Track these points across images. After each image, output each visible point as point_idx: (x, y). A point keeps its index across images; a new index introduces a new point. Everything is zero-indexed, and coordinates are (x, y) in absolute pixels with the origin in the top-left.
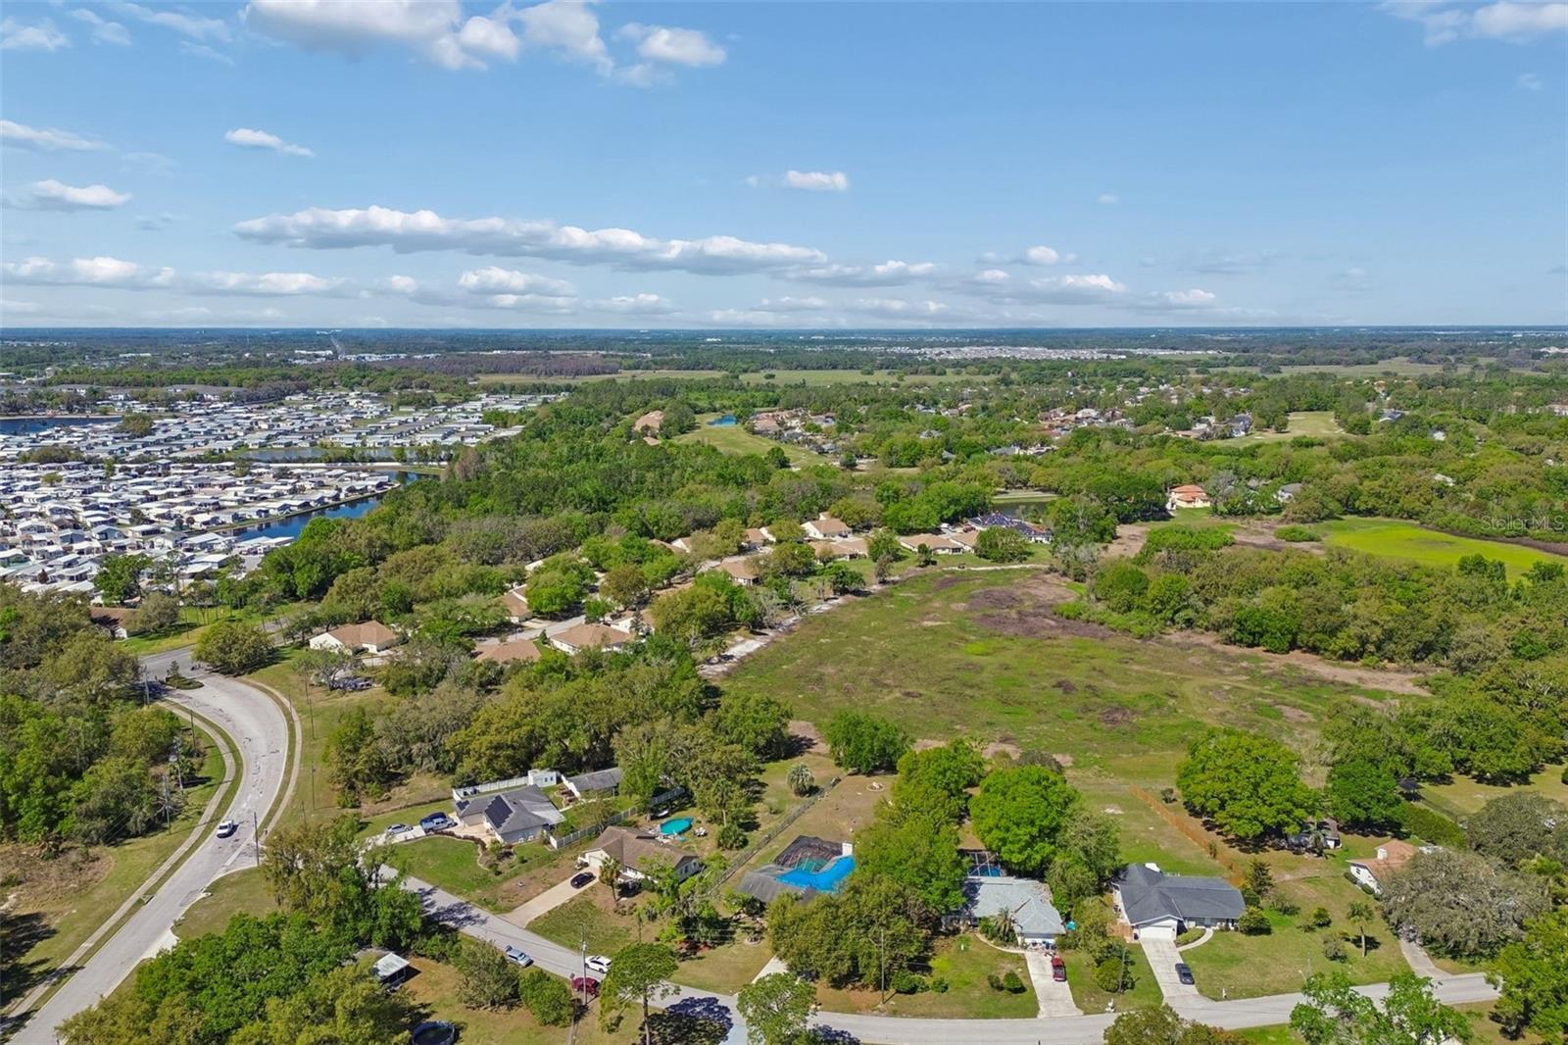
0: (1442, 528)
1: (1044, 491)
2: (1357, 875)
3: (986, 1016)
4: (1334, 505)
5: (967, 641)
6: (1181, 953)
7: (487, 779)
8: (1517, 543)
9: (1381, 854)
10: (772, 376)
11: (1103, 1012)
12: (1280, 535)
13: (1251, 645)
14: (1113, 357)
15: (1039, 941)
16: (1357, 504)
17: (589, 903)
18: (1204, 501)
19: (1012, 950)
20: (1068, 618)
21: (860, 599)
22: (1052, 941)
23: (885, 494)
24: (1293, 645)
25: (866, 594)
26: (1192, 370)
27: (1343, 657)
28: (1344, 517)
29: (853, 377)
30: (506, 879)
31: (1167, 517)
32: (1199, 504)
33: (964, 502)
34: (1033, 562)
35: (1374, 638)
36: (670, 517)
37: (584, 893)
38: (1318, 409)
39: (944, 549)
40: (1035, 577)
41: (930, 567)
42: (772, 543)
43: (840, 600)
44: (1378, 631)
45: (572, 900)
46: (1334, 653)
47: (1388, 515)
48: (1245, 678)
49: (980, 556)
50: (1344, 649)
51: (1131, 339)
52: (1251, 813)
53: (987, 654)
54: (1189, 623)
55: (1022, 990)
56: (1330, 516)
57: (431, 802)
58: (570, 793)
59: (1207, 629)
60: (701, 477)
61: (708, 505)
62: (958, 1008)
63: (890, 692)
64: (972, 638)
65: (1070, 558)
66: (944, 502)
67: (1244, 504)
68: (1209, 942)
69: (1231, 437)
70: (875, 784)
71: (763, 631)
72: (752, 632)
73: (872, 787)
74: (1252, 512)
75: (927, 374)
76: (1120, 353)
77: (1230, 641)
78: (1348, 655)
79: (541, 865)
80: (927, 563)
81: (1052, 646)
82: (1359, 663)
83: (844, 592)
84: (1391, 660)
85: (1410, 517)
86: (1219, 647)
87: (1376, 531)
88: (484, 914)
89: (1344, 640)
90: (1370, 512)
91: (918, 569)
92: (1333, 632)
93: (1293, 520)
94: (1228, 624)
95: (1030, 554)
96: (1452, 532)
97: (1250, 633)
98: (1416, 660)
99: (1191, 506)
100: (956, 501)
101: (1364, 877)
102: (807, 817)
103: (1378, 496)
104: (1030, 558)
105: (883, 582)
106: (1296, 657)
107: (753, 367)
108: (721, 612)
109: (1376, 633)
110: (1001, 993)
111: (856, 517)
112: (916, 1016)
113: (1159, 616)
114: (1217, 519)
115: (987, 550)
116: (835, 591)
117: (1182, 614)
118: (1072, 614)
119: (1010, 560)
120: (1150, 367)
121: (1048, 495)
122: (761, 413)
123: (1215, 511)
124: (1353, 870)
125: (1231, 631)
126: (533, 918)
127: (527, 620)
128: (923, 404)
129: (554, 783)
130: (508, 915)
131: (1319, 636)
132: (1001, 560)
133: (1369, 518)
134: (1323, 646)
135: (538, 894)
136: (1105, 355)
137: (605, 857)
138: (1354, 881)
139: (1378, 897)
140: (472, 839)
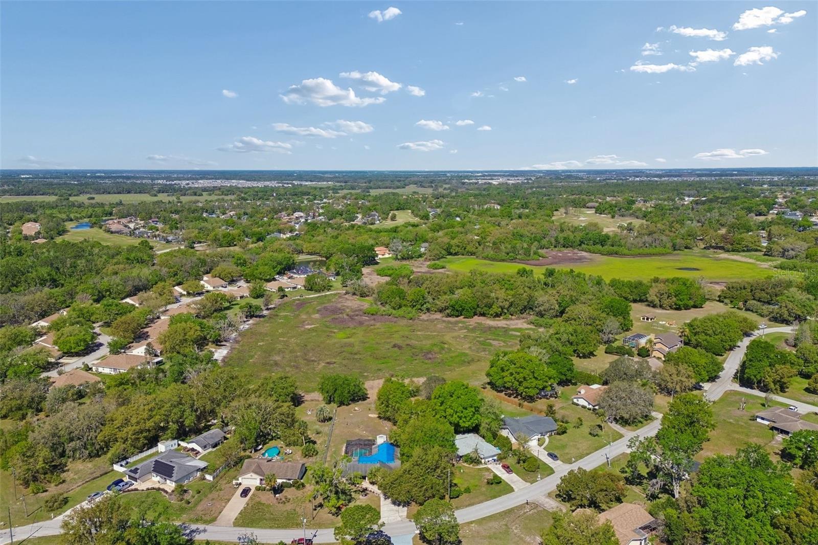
0: (485, 258)
1: (311, 255)
2: (577, 402)
3: (495, 497)
4: (444, 252)
5: (334, 333)
6: (544, 449)
7: (133, 453)
8: (515, 262)
9: (583, 392)
10: (93, 198)
11: (537, 481)
12: (429, 267)
13: (457, 316)
14: (285, 185)
15: (491, 459)
16: (451, 250)
17: (259, 503)
18: (389, 254)
19: (481, 466)
20: (372, 315)
21: (261, 319)
22: (495, 458)
23: (239, 262)
24: (475, 314)
25: (263, 316)
26: (331, 192)
27: (495, 317)
28: (447, 257)
29: (147, 198)
30: (196, 505)
31: (377, 263)
32: (387, 256)
33: (285, 263)
34: (335, 290)
35: (506, 306)
36: (117, 286)
37: (251, 498)
38: (401, 209)
39: (288, 288)
40: (340, 297)
41: (285, 298)
42: (184, 295)
43: (251, 322)
44: (508, 303)
45: (248, 504)
46: (492, 315)
47: (463, 255)
48: (465, 331)
49: (308, 290)
50: (496, 313)
51: (286, 176)
52: (534, 385)
53: (349, 337)
54: (428, 310)
55: (501, 482)
56: (442, 257)
57: (101, 475)
58: (193, 450)
59: (436, 312)
60: (115, 261)
61: (139, 277)
62: (481, 498)
63: (319, 364)
64: (335, 331)
65: (357, 287)
66: (275, 264)
67: (408, 254)
68: (549, 442)
69: (375, 224)
70: (356, 408)
71: (222, 343)
72: (217, 345)
73: (355, 410)
74: (412, 258)
75: (191, 195)
76: (288, 184)
77: (449, 316)
78: (497, 315)
79: (211, 492)
80: (283, 296)
81: (375, 329)
82: (502, 318)
83: (252, 316)
84: (512, 315)
85: (472, 255)
86: (445, 319)
87: (463, 262)
88: (201, 527)
89: (496, 309)
90: (456, 254)
91: (280, 300)
92: (490, 306)
93: (430, 260)
94: (446, 308)
95: (331, 286)
96: (489, 259)
97: (457, 310)
98: (522, 314)
99: (384, 257)
100: (280, 263)
101: (582, 402)
102: (336, 431)
103: (458, 246)
104: (332, 288)
105: (268, 309)
106: (477, 319)
107: (75, 193)
108: (199, 335)
109: (507, 304)
110: (493, 485)
111: (229, 276)
112: (467, 506)
113: (414, 308)
114: (398, 262)
115: (311, 286)
116: (246, 318)
117: (425, 306)
118: (374, 313)
119: (323, 291)
120: (312, 191)
121: (313, 256)
122: (108, 220)
123: (396, 259)
124: (575, 400)
125: (448, 311)
126: (233, 520)
127: (60, 358)
128: (206, 212)
129: (176, 446)
130: (215, 523)
131: (485, 308)
132: (319, 291)
133: (456, 257)
134: (487, 312)
135: (224, 507)
136: (281, 185)
137: (255, 476)
138: (577, 405)
139: (589, 409)
140: (153, 489)
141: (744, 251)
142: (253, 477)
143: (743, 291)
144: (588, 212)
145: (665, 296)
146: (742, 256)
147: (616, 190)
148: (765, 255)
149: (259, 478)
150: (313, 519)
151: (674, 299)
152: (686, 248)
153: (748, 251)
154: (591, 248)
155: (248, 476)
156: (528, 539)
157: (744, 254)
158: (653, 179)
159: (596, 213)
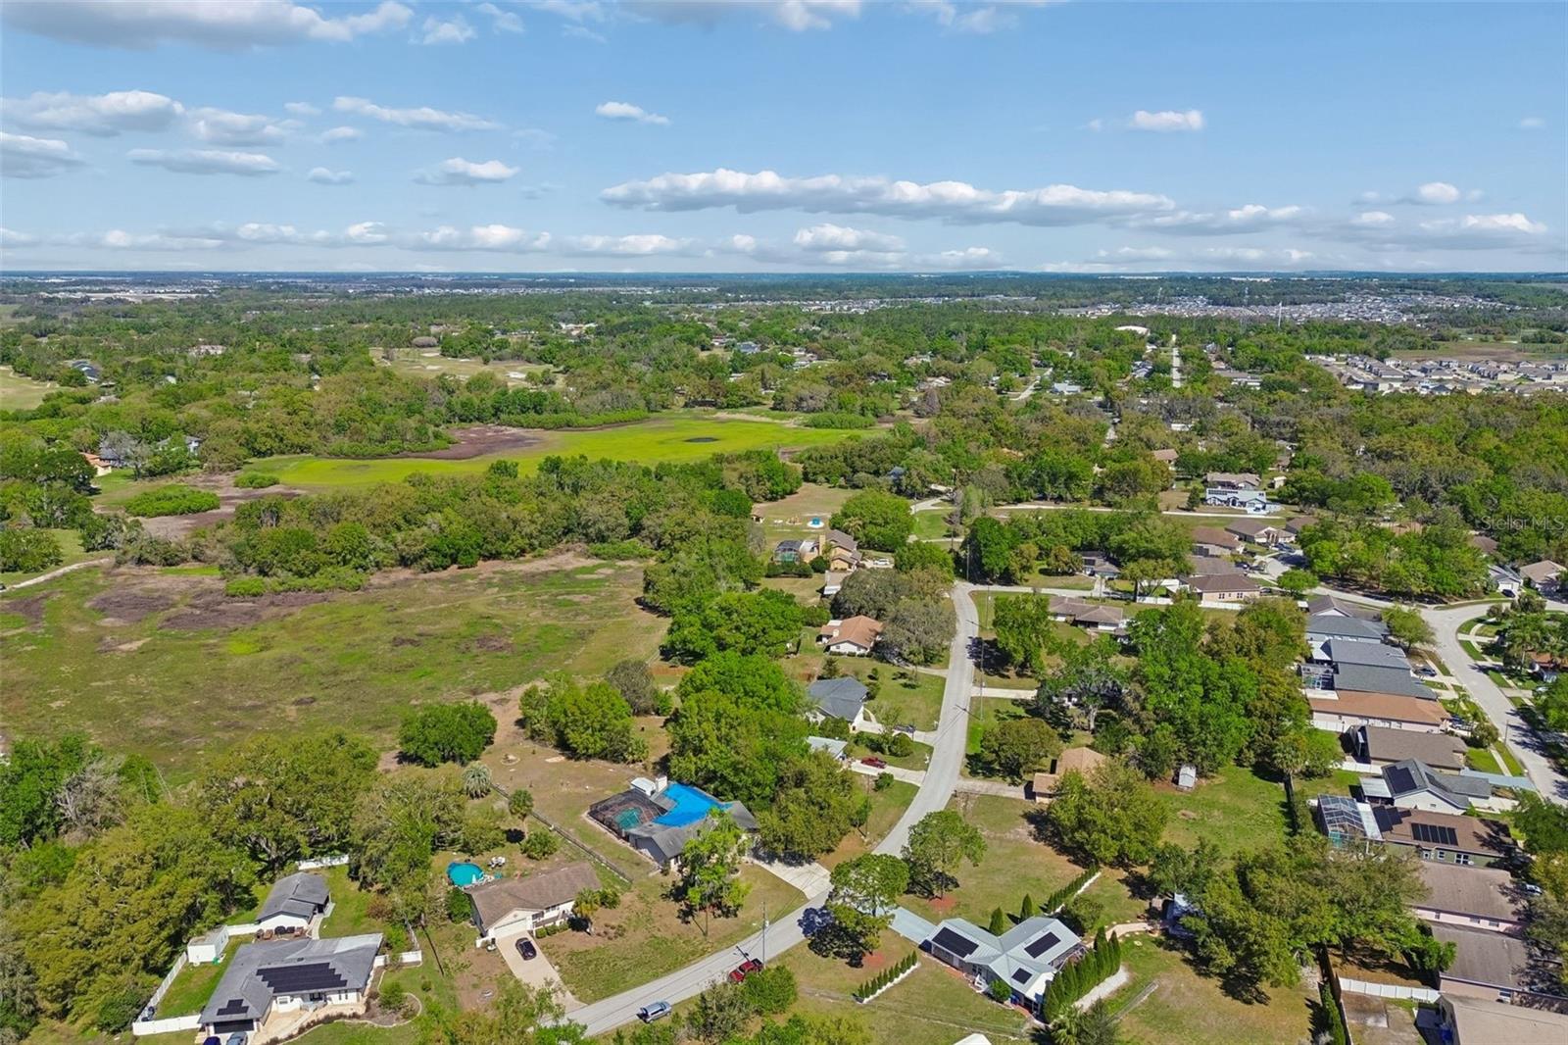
0: (337, 456)
2: (838, 651)
3: (907, 803)
4: (244, 451)
5: (216, 646)
6: (879, 723)
9: (836, 633)
11: (928, 765)
12: (241, 485)
13: (446, 568)
20: (254, 595)
24: (480, 557)
34: (76, 561)
35: (535, 533)
37: (548, 954)
40: (113, 574)
44: (537, 526)
45: (557, 964)
47: (283, 453)
50: (521, 548)
53: (267, 648)
58: (281, 931)
62: (892, 811)
64: (212, 641)
70: (511, 757)
73: (510, 762)
74: (173, 470)
78: (522, 553)
81: (303, 621)
82: (528, 556)
85: (302, 451)
89: (519, 541)
90: (268, 453)
92: (506, 538)
94: (422, 555)
95: (56, 555)
97: (446, 555)
101: (846, 648)
103: (267, 435)
104: (62, 558)
109: (536, 529)
110: (884, 790)
114: (145, 483)
118: (253, 591)
119: (44, 567)
124: (833, 648)
125: (428, 560)
126: (570, 997)
131: (500, 543)
133: (276, 458)
134: (502, 550)
137: (521, 914)
138: (840, 654)
139: (862, 656)
140: (315, 1023)
141: (742, 406)
142: (518, 918)
143: (835, 461)
144: (427, 355)
145: (754, 481)
146: (748, 413)
147: (430, 312)
148: (773, 409)
149: (529, 914)
150: (705, 934)
151: (768, 484)
152: (663, 407)
153: (748, 404)
154: (522, 418)
155: (510, 918)
156: (1010, 836)
157: (746, 409)
158: (455, 291)
159: (443, 355)
